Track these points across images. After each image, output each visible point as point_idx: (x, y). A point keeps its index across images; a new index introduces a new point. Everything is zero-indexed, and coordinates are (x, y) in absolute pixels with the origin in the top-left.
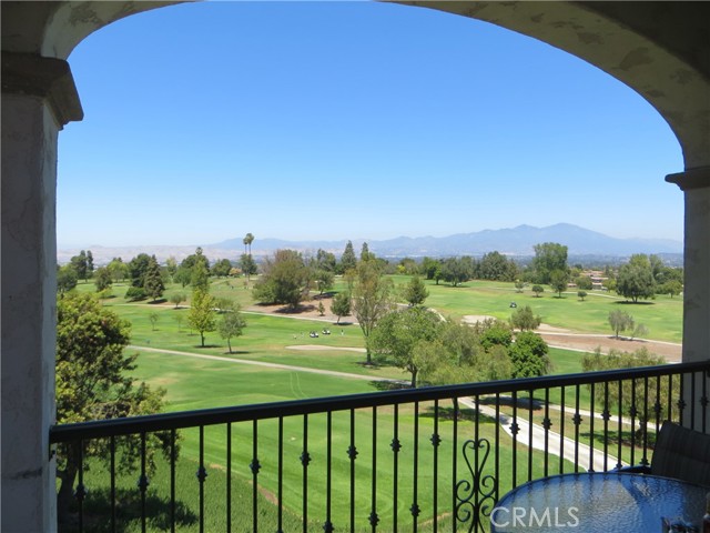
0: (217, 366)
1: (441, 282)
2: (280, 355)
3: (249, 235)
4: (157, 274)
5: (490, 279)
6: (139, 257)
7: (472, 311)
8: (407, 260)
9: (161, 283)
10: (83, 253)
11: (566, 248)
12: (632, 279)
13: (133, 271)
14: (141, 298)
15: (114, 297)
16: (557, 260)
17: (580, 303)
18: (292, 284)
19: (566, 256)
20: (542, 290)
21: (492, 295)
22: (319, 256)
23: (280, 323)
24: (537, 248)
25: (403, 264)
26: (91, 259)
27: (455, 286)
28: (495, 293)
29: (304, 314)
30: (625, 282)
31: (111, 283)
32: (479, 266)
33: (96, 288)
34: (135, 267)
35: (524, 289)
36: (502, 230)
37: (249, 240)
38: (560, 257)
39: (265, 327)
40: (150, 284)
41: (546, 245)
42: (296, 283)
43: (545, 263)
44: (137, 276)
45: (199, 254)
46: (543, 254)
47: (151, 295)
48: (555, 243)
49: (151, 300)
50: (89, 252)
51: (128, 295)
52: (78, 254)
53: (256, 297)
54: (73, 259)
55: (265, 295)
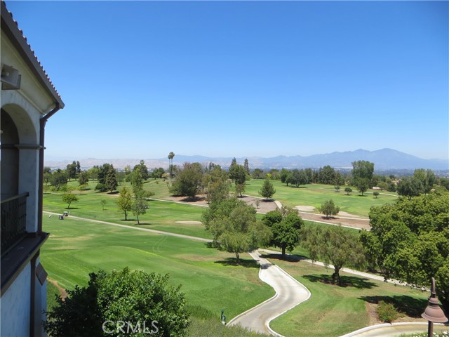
0: (124, 231)
1: (289, 184)
2: (168, 226)
3: (172, 153)
4: (114, 176)
5: (323, 183)
6: (104, 165)
7: (302, 203)
8: (274, 170)
9: (115, 181)
10: (74, 163)
11: (373, 164)
12: (407, 185)
13: (100, 174)
14: (105, 190)
15: (89, 189)
16: (366, 172)
17: (373, 200)
18: (191, 184)
19: (373, 169)
20: (351, 191)
21: (319, 193)
22: (210, 167)
23: (181, 207)
24: (354, 164)
25: (271, 173)
26: (79, 166)
27: (298, 187)
28: (321, 192)
29: (198, 202)
30: (403, 186)
31: (88, 181)
32: (317, 175)
33: (79, 184)
34: (101, 172)
35: (340, 190)
36: (346, 152)
37: (171, 156)
38: (369, 170)
39: (171, 209)
40: (109, 182)
41: (359, 162)
42: (193, 183)
43: (359, 174)
44: (103, 177)
45: (142, 164)
46: (357, 168)
47: (109, 189)
48: (366, 161)
49: (110, 192)
50: (78, 162)
51: (97, 188)
52: (71, 163)
53: (171, 192)
54: (68, 166)
55: (176, 190)
